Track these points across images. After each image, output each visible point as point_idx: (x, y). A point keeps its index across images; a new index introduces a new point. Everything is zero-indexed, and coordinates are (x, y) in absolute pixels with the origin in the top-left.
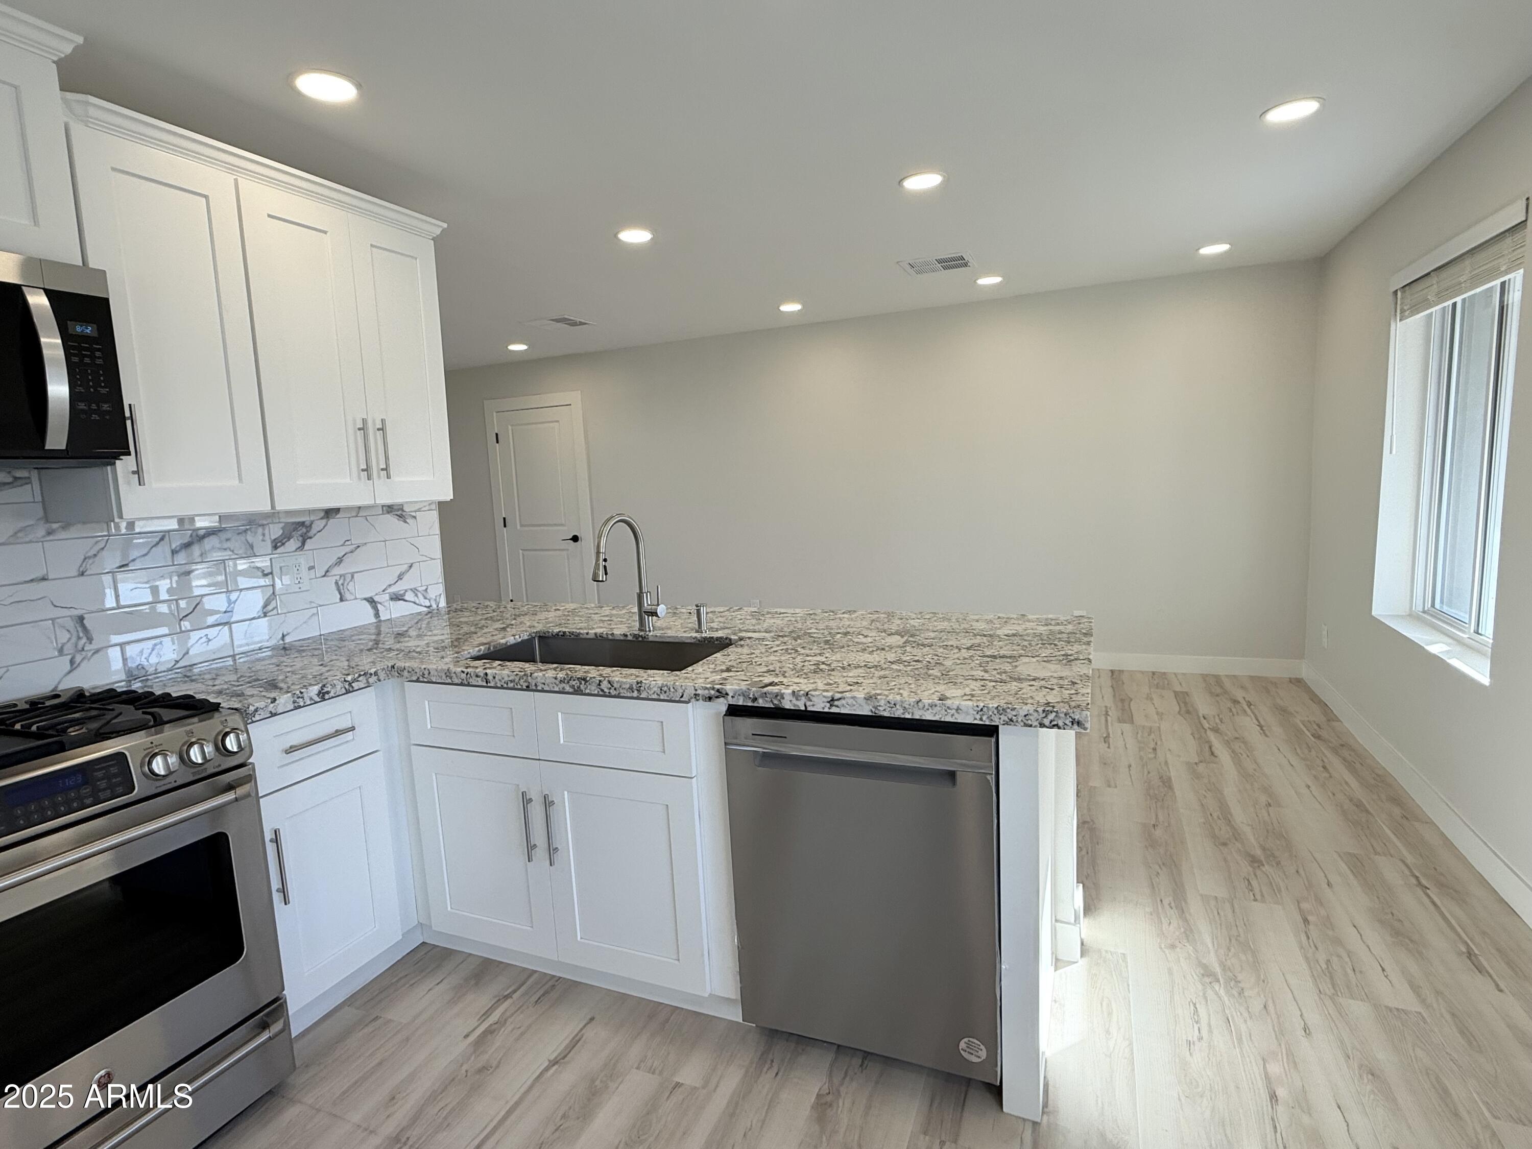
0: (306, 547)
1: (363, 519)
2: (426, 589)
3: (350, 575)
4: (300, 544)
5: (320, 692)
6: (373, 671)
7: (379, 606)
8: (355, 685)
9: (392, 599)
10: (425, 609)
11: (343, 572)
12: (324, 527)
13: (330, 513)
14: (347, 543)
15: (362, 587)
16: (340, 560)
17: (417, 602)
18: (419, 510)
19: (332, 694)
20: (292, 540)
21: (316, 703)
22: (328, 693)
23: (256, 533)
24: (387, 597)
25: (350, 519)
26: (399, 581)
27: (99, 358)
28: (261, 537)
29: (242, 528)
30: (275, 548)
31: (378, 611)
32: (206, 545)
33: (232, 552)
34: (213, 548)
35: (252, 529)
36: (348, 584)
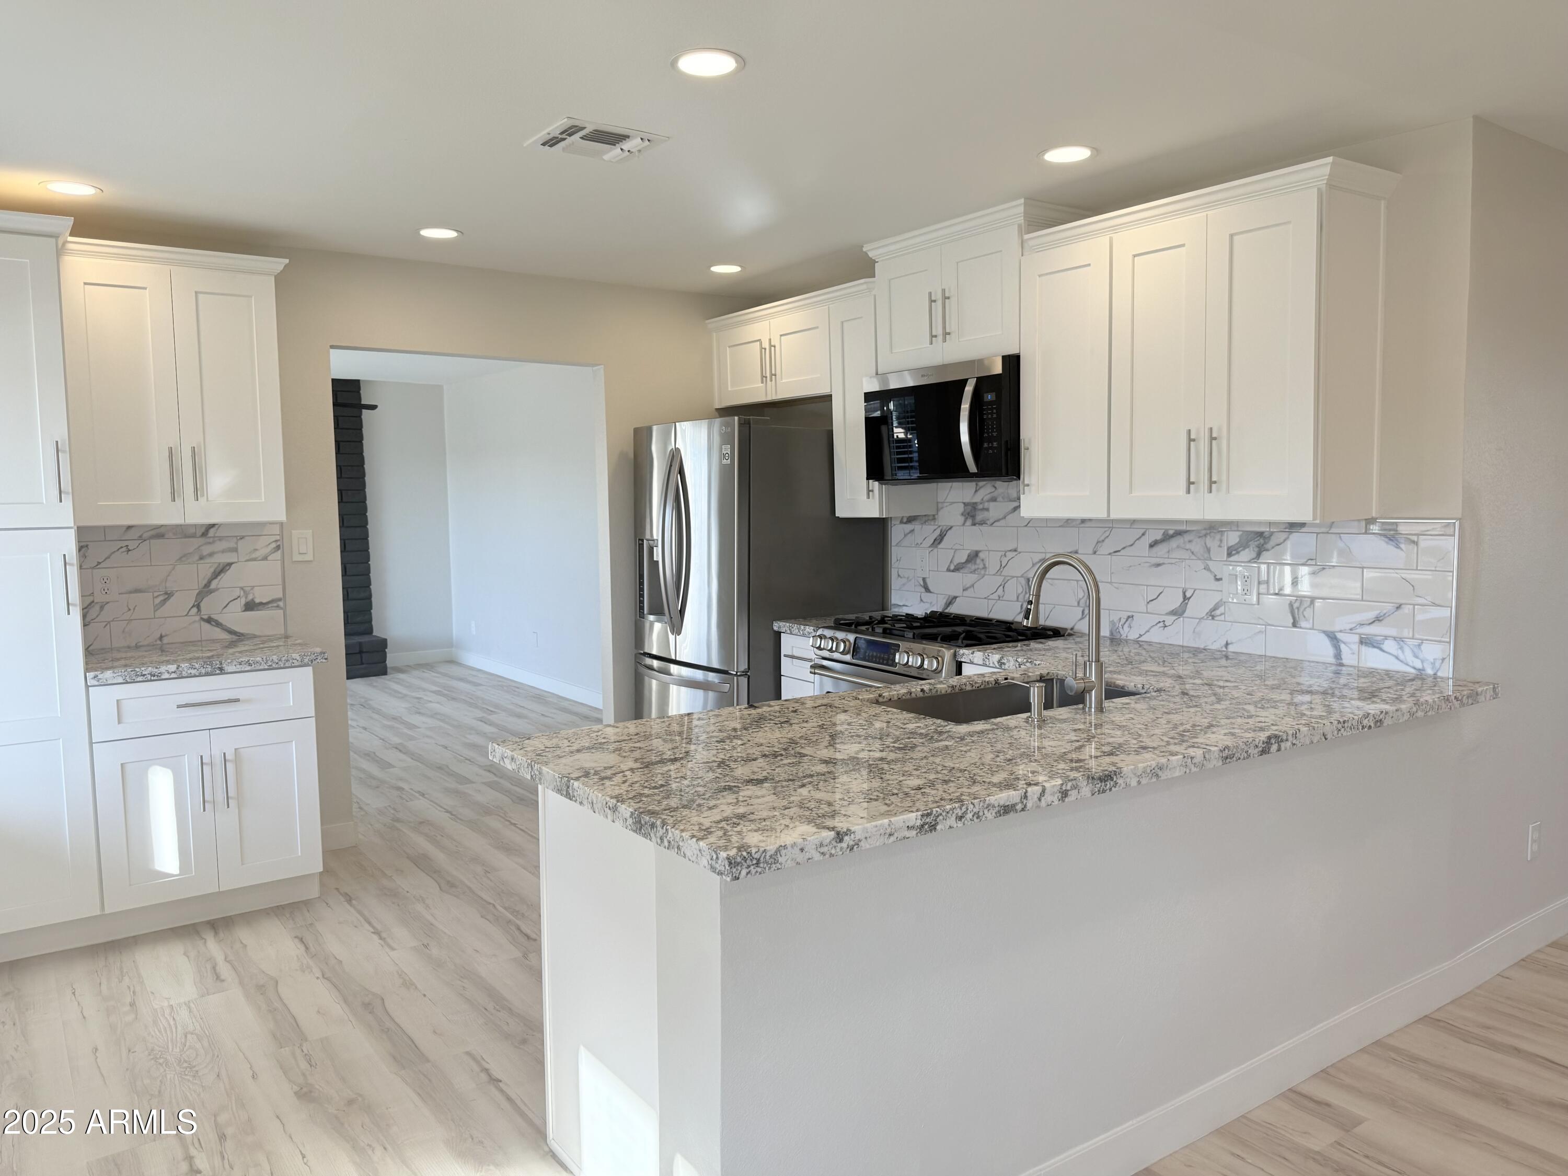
0: (1261, 560)
3: (1308, 600)
4: (1254, 555)
7: (1343, 646)
9: (1362, 642)
10: (1413, 671)
12: (1283, 541)
13: (1292, 526)
17: (1401, 657)
20: (1247, 550)
23: (1214, 538)
24: (1356, 638)
25: (1319, 535)
26: (1377, 623)
27: (995, 413)
28: (1219, 543)
29: (1204, 532)
30: (1230, 555)
31: (1341, 651)
32: (1174, 543)
33: (1193, 553)
34: (1178, 547)
35: (1212, 534)
36: (1305, 609)
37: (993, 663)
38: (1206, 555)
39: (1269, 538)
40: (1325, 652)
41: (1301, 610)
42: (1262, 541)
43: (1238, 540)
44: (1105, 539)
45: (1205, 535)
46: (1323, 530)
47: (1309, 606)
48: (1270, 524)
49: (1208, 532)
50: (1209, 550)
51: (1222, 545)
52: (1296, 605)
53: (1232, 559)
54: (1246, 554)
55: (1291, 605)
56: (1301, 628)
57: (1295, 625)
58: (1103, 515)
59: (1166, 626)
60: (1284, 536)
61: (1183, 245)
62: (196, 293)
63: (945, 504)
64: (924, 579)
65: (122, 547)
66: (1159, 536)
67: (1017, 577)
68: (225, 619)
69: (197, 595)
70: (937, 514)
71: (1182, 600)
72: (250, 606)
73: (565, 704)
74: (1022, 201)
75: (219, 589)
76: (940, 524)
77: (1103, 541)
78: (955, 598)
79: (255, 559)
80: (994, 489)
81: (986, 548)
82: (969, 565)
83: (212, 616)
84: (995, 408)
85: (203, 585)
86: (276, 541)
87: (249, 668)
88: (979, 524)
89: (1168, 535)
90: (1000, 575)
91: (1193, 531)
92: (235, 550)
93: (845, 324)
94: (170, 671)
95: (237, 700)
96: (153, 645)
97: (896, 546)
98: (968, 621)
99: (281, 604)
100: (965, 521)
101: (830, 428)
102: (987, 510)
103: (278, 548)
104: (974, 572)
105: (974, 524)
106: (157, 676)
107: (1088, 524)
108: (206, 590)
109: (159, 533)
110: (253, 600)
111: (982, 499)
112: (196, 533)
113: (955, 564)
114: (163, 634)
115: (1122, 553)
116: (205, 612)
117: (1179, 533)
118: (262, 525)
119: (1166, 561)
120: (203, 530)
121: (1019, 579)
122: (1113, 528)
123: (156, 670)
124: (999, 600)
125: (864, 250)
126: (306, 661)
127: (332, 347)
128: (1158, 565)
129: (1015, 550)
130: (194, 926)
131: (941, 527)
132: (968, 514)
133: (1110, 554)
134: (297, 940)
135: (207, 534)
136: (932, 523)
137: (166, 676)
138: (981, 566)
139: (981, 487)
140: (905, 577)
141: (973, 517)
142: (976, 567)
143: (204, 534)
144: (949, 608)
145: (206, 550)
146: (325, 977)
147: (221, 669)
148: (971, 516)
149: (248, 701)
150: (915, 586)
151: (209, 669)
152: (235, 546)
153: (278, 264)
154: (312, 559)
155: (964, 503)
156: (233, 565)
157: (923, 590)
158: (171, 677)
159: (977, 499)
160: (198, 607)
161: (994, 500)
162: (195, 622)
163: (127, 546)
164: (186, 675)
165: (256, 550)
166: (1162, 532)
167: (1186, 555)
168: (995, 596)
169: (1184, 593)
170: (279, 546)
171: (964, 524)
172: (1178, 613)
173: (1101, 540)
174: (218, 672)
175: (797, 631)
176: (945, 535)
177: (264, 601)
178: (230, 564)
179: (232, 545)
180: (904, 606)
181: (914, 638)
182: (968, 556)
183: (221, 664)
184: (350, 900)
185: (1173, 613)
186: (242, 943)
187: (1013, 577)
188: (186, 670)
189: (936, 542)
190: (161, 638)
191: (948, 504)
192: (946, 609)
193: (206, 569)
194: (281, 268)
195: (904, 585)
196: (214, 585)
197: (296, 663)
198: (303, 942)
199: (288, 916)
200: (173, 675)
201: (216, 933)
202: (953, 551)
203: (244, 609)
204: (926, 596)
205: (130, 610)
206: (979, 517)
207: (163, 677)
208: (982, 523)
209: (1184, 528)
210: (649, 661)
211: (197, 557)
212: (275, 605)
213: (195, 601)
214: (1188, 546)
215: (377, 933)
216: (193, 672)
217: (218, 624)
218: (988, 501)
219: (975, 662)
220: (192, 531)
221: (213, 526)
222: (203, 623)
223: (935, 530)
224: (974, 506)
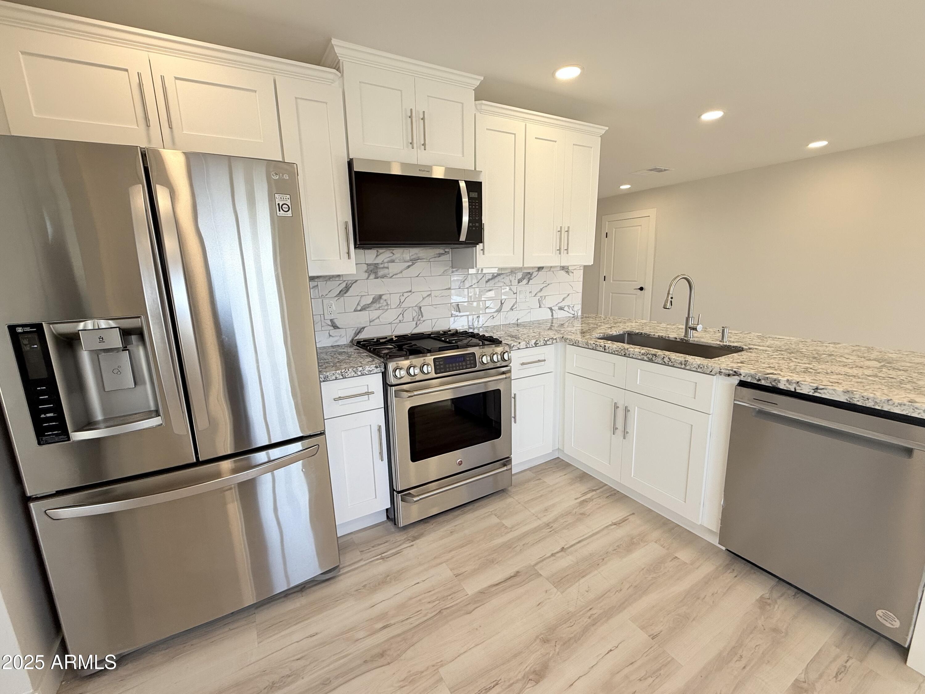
0: (529, 283)
1: (552, 272)
2: (573, 307)
3: (544, 297)
4: (527, 282)
5: (535, 343)
6: (555, 338)
7: (554, 311)
8: (548, 343)
9: (559, 309)
10: (572, 315)
11: (541, 295)
12: (537, 275)
13: (540, 269)
14: (545, 283)
15: (549, 302)
16: (541, 290)
17: (569, 312)
18: (575, 269)
19: (539, 345)
20: (525, 280)
21: (533, 347)
22: (538, 344)
23: (513, 276)
24: (557, 308)
26: (563, 302)
27: (477, 206)
29: (509, 274)
30: (519, 282)
31: (553, 313)
32: (496, 280)
33: (504, 283)
34: (499, 281)
35: (513, 274)
36: (543, 301)
38: (510, 284)
39: (532, 275)
40: (548, 315)
42: (530, 276)
43: (521, 276)
46: (549, 270)
47: (544, 299)
48: (533, 268)
50: (511, 281)
51: (515, 279)
53: (520, 284)
54: (525, 282)
55: (539, 300)
56: (542, 308)
57: (540, 307)
59: (494, 318)
60: (537, 273)
61: (556, 142)
64: (331, 320)
66: (490, 277)
67: (412, 307)
71: (500, 304)
74: (482, 78)
76: (344, 279)
78: (364, 328)
80: (393, 255)
81: (388, 293)
82: (375, 305)
84: (477, 202)
88: (381, 277)
89: (494, 276)
90: (400, 308)
91: (503, 273)
100: (369, 277)
102: (388, 268)
104: (379, 309)
105: (376, 278)
111: (383, 261)
113: (362, 306)
115: (473, 286)
117: (499, 275)
119: (493, 288)
121: (414, 308)
124: (400, 322)
128: (490, 290)
129: (410, 292)
131: (346, 282)
133: (468, 288)
136: (338, 279)
138: (385, 304)
139: (381, 254)
141: (376, 273)
142: (380, 305)
144: (358, 336)
148: (374, 273)
150: (326, 327)
155: (367, 264)
157: (334, 328)
159: (379, 260)
161: (393, 261)
166: (491, 274)
167: (501, 284)
168: (397, 321)
169: (501, 301)
171: (367, 279)
172: (499, 311)
173: (462, 281)
176: (351, 287)
182: (374, 299)
185: (497, 311)
187: (410, 307)
189: (342, 293)
202: (359, 297)
204: (333, 332)
206: (381, 273)
208: (383, 277)
209: (500, 272)
214: (502, 280)
218: (388, 262)
223: (340, 284)
224: (376, 266)
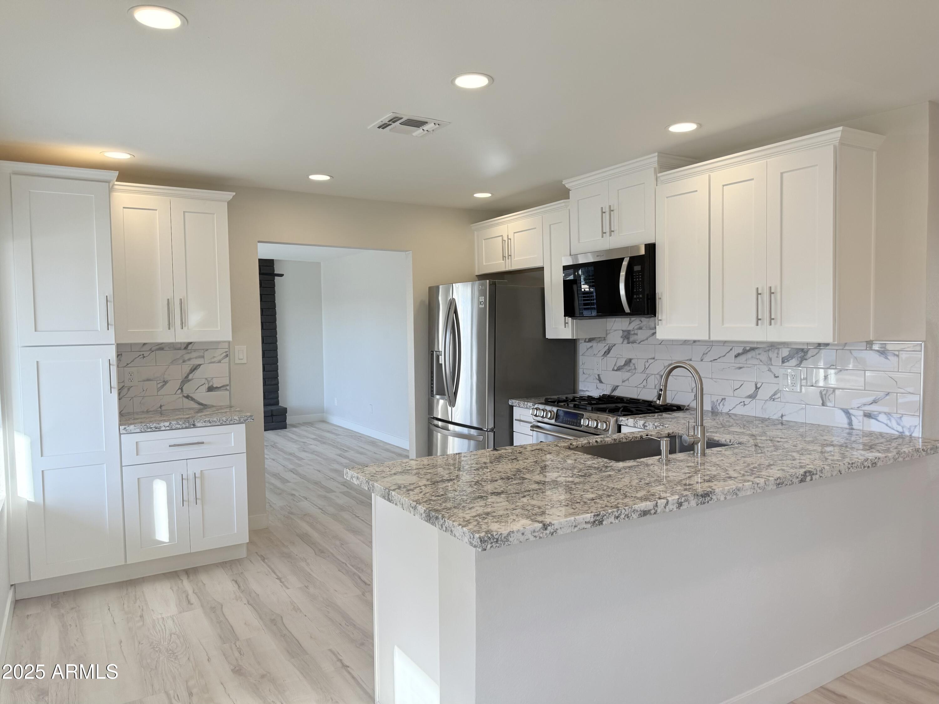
0: (802, 365)
2: (901, 419)
4: (799, 363)
7: (853, 418)
9: (865, 415)
12: (816, 354)
13: (819, 345)
20: (794, 359)
24: (861, 413)
25: (838, 351)
26: (874, 404)
27: (640, 278)
28: (776, 355)
29: (768, 348)
30: (783, 362)
31: (852, 421)
32: (749, 355)
33: (761, 361)
34: (752, 357)
35: (773, 350)
36: (829, 395)
37: (640, 426)
38: (769, 362)
39: (807, 352)
40: (841, 420)
41: (827, 395)
42: (803, 354)
43: (788, 353)
44: (708, 352)
45: (769, 350)
46: (841, 348)
47: (832, 393)
48: (808, 344)
49: (770, 348)
50: (771, 359)
51: (778, 356)
52: (824, 393)
53: (784, 365)
54: (794, 362)
55: (821, 393)
56: (827, 406)
57: (823, 404)
58: (707, 338)
59: (745, 405)
60: (816, 351)
61: (752, 179)
62: (184, 212)
63: (611, 331)
64: (599, 375)
65: (140, 355)
66: (740, 350)
67: (655, 374)
68: (196, 396)
69: (182, 382)
70: (607, 337)
71: (754, 389)
72: (211, 389)
73: (388, 447)
74: (656, 154)
75: (193, 379)
76: (608, 343)
77: (707, 353)
78: (618, 386)
79: (214, 362)
80: (640, 322)
81: (636, 357)
82: (626, 367)
83: (190, 395)
84: (640, 275)
85: (185, 377)
86: (226, 352)
87: (209, 424)
88: (632, 343)
89: (746, 350)
90: (645, 373)
91: (761, 348)
92: (203, 357)
93: (551, 226)
94: (166, 426)
95: (203, 443)
96: (156, 411)
97: (582, 355)
98: (625, 401)
99: (228, 388)
100: (623, 341)
101: (543, 287)
102: (637, 334)
103: (227, 356)
104: (628, 371)
105: (629, 343)
106: (159, 428)
107: (697, 343)
108: (186, 380)
109: (161, 347)
110: (212, 386)
111: (634, 328)
112: (181, 347)
113: (617, 366)
114: (162, 405)
115: (718, 360)
116: (185, 393)
117: (753, 349)
118: (218, 343)
119: (745, 366)
120: (185, 345)
121: (656, 375)
122: (712, 345)
123: (158, 425)
124: (644, 388)
125: (563, 183)
126: (242, 420)
127: (259, 242)
128: (740, 368)
129: (654, 359)
130: (176, 572)
131: (609, 345)
132: (625, 337)
133: (711, 361)
134: (233, 582)
135: (187, 348)
136: (604, 342)
137: (163, 428)
138: (633, 368)
139: (634, 321)
140: (587, 374)
141: (628, 338)
142: (630, 368)
143: (186, 348)
144: (614, 393)
145: (187, 357)
146: (250, 603)
147: (194, 425)
149: (209, 443)
150: (593, 379)
151: (187, 425)
152: (203, 355)
153: (229, 195)
154: (246, 362)
155: (623, 330)
156: (202, 366)
157: (598, 382)
158: (166, 429)
159: (630, 328)
160: (182, 389)
161: (640, 328)
162: (179, 398)
163: (143, 354)
164: (174, 428)
165: (214, 357)
166: (743, 348)
167: (757, 362)
168: (642, 386)
169: (756, 385)
170: (228, 355)
171: (622, 343)
172: (752, 397)
173: (705, 353)
174: (192, 426)
175: (523, 405)
176: (611, 349)
177: (219, 386)
178: (200, 365)
179: (201, 354)
180: (586, 391)
181: (592, 410)
182: (625, 362)
183: (194, 422)
184: (264, 560)
185: (750, 397)
186: (203, 583)
187: (653, 374)
188: (174, 425)
189: (606, 353)
190: (161, 406)
191: (613, 331)
192: (612, 393)
193: (187, 368)
194: (231, 197)
195: (587, 378)
196: (190, 377)
197: (236, 422)
198: (237, 583)
199: (229, 568)
200: (168, 428)
201: (188, 577)
202: (616, 359)
203: (207, 390)
204: (600, 385)
205: (144, 391)
206: (632, 339)
207: (162, 429)
208: (634, 342)
209: (755, 346)
210: (436, 422)
211: (181, 361)
212: (225, 388)
213: (180, 386)
214: (758, 357)
215: (279, 579)
216: (178, 426)
217: (193, 399)
218: (637, 329)
219: (629, 425)
220: (179, 346)
221: (191, 343)
222: (184, 399)
223: (605, 346)
224: (629, 332)
